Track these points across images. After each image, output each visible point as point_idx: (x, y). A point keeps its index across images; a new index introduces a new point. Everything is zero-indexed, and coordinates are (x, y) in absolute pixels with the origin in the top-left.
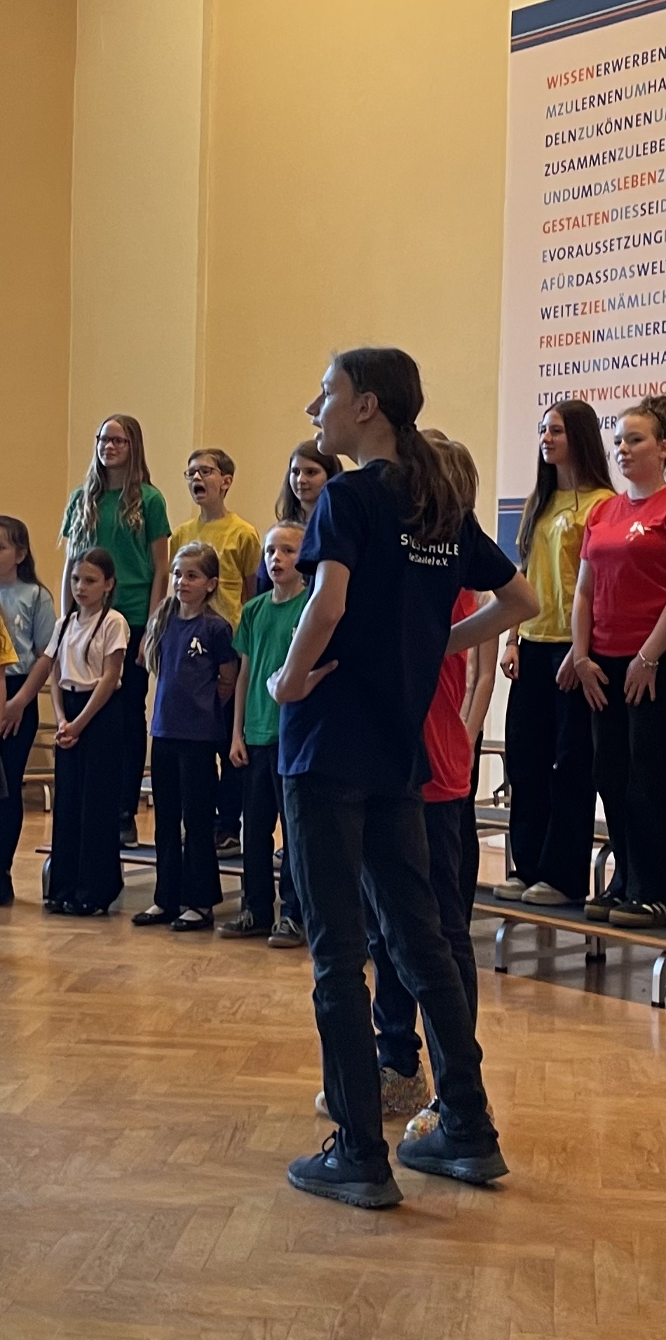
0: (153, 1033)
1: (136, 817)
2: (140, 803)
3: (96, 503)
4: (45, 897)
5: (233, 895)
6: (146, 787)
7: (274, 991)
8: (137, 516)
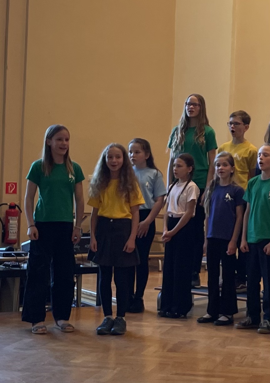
0: (206, 371)
1: (199, 274)
2: (202, 268)
3: (184, 133)
4: (158, 310)
5: (242, 310)
6: (204, 261)
7: (260, 353)
8: (202, 140)
